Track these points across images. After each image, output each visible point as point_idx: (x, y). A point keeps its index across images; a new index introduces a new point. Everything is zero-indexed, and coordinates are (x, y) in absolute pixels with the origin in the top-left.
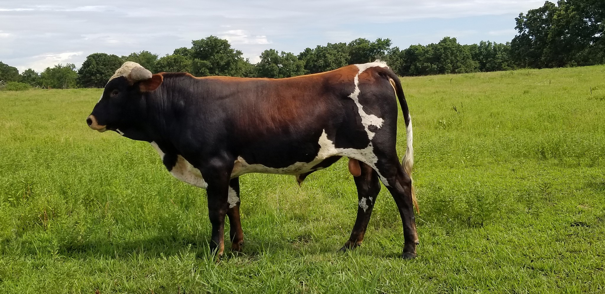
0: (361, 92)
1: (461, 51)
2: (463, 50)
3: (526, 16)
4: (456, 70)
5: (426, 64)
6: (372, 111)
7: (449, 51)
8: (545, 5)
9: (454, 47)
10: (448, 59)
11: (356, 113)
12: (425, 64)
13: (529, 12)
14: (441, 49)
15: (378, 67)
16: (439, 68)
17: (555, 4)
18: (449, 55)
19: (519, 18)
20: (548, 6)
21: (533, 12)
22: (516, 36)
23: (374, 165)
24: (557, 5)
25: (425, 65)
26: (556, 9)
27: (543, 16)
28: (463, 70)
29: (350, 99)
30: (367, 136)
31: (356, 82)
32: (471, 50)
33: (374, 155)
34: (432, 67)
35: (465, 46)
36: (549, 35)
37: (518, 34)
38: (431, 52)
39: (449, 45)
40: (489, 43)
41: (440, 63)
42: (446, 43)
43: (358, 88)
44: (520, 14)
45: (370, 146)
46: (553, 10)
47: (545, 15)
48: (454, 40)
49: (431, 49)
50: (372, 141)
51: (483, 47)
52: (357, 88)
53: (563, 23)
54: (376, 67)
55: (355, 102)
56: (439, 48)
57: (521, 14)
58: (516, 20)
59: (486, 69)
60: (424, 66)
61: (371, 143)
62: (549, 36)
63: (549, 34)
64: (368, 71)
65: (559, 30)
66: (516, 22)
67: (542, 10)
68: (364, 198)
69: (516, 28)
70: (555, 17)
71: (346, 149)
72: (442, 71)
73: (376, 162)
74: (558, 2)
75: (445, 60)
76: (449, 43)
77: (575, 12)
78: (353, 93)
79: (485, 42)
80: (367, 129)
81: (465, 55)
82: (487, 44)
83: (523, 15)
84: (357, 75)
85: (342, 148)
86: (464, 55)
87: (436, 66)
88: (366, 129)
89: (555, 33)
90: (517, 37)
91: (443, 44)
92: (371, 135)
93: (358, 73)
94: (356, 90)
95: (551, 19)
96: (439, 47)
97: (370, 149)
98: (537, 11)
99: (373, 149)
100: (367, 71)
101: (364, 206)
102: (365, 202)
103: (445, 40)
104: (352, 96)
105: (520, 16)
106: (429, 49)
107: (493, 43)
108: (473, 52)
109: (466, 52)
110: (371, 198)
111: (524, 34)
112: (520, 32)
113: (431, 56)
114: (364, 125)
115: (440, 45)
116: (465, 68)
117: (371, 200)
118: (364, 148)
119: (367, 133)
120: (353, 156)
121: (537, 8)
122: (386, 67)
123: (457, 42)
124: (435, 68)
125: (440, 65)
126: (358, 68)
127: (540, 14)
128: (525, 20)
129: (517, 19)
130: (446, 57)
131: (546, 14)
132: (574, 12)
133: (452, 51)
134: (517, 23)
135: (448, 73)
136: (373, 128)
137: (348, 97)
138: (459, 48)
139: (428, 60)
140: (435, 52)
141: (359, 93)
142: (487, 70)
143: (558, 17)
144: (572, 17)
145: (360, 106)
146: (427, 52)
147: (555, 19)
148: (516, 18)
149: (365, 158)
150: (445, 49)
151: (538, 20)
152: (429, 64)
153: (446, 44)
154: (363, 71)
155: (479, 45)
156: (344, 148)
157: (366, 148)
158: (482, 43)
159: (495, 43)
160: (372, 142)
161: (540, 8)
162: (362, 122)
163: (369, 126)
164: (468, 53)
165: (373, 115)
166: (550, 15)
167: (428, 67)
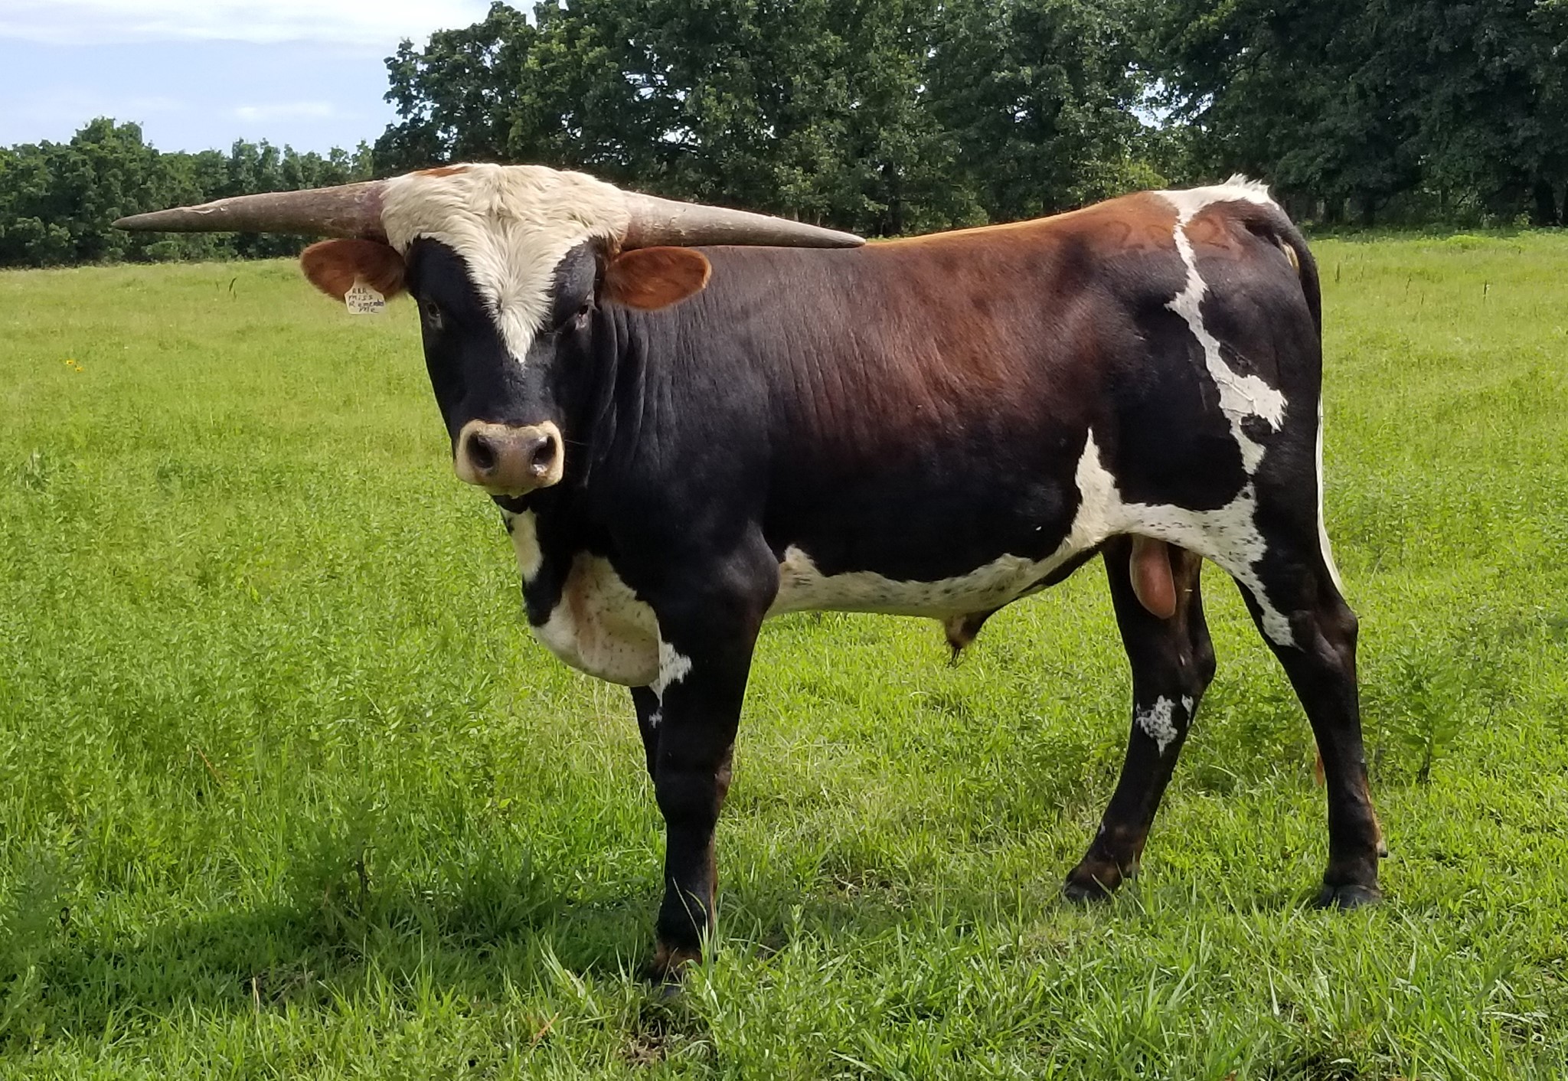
0: (1209, 287)
1: (162, 176)
2: (172, 172)
3: (422, 53)
4: (148, 250)
5: (22, 223)
6: (1250, 363)
7: (115, 176)
8: (491, 14)
9: (135, 160)
10: (112, 203)
11: (1197, 368)
12: (19, 220)
13: (436, 39)
14: (84, 163)
15: (1243, 201)
16: (79, 238)
17: (525, 16)
18: (117, 188)
19: (401, 60)
20: (501, 22)
21: (447, 41)
22: (389, 126)
23: (1248, 569)
24: (532, 21)
25: (18, 226)
26: (532, 34)
27: (481, 54)
28: (174, 249)
29: (1173, 314)
30: (1240, 456)
31: (1186, 253)
32: (199, 174)
33: (1255, 531)
34: (47, 234)
35: (181, 157)
36: (513, 129)
37: (398, 121)
38: (46, 176)
39: (114, 150)
40: (269, 152)
41: (80, 218)
42: (103, 142)
43: (1195, 272)
44: (401, 46)
45: (1246, 496)
46: (521, 37)
47: (490, 52)
48: (132, 132)
49: (41, 164)
50: (1256, 478)
51: (244, 162)
52: (1193, 274)
53: (561, 85)
54: (1235, 202)
55: (1192, 328)
56: (75, 163)
57: (405, 46)
58: (389, 67)
59: (259, 247)
60: (17, 229)
61: (1249, 488)
62: (513, 132)
63: (511, 125)
64: (1210, 216)
65: (547, 110)
66: (390, 72)
67: (483, 35)
68: (1166, 699)
69: (388, 96)
70: (531, 62)
71: (1154, 507)
72: (86, 251)
73: (1258, 557)
74: (538, 9)
75: (100, 209)
76: (115, 143)
77: (604, 49)
78: (1182, 291)
79: (252, 147)
80: (1240, 431)
81: (179, 191)
82: (260, 151)
83: (413, 50)
84: (1178, 229)
85: (1142, 505)
86: (173, 189)
87: (64, 232)
88: (1237, 432)
89: (533, 123)
90: (392, 133)
91: (89, 146)
92: (1253, 455)
93: (1179, 221)
94: (1189, 282)
95: (516, 72)
96: (74, 157)
97: (1241, 510)
98: (462, 36)
99: (1252, 510)
100: (1206, 214)
101: (1163, 730)
102: (1169, 715)
103: (97, 131)
104: (1178, 304)
105: (401, 54)
106: (32, 161)
107: (282, 150)
108: (208, 181)
109: (180, 182)
110: (1187, 703)
111: (417, 120)
112: (404, 112)
113: (44, 193)
114: (1228, 415)
115: (80, 150)
116: (183, 243)
117: (1189, 709)
118: (1220, 508)
119: (1239, 447)
120: (1177, 537)
121: (464, 25)
122: (1267, 204)
123: (145, 141)
124: (60, 237)
125: (82, 228)
126: (1170, 204)
127: (473, 48)
128: (422, 67)
129: (391, 63)
130: (102, 196)
131: (495, 49)
132: (597, 49)
133: (129, 174)
134: (393, 79)
135: (114, 260)
136: (1256, 428)
137: (1166, 306)
138: (154, 166)
139: (31, 206)
140: (60, 176)
141: (1206, 293)
142: (264, 253)
143: (543, 61)
144: (592, 68)
145: (1210, 345)
146: (27, 173)
147: (533, 71)
148: (390, 59)
149: (1218, 544)
150: (100, 164)
151: (467, 71)
152: (37, 223)
153: (102, 148)
154: (1194, 216)
155: (228, 153)
156: (1149, 505)
157: (1226, 507)
158: (239, 149)
159: (288, 149)
160: (1255, 484)
161: (474, 26)
162: (1221, 405)
163: (1244, 419)
164: (188, 185)
165: (1254, 377)
166: (514, 54)
167: (31, 233)
